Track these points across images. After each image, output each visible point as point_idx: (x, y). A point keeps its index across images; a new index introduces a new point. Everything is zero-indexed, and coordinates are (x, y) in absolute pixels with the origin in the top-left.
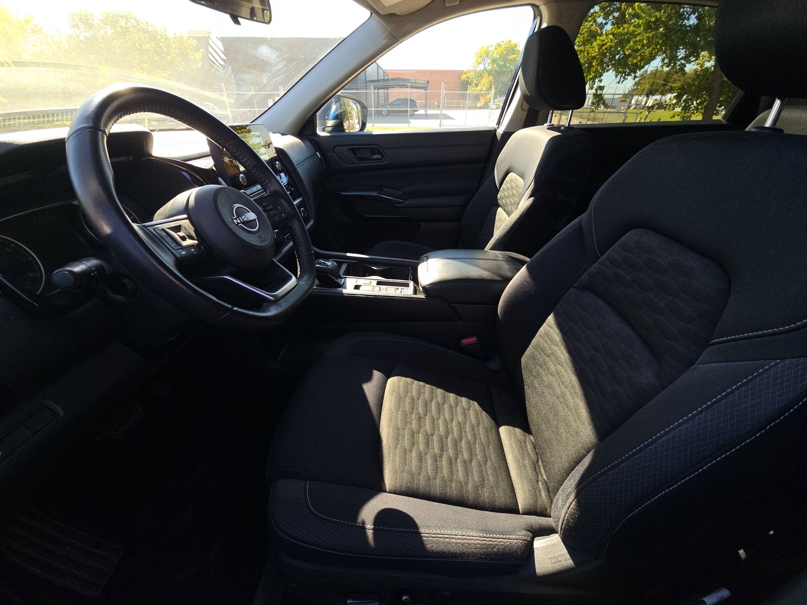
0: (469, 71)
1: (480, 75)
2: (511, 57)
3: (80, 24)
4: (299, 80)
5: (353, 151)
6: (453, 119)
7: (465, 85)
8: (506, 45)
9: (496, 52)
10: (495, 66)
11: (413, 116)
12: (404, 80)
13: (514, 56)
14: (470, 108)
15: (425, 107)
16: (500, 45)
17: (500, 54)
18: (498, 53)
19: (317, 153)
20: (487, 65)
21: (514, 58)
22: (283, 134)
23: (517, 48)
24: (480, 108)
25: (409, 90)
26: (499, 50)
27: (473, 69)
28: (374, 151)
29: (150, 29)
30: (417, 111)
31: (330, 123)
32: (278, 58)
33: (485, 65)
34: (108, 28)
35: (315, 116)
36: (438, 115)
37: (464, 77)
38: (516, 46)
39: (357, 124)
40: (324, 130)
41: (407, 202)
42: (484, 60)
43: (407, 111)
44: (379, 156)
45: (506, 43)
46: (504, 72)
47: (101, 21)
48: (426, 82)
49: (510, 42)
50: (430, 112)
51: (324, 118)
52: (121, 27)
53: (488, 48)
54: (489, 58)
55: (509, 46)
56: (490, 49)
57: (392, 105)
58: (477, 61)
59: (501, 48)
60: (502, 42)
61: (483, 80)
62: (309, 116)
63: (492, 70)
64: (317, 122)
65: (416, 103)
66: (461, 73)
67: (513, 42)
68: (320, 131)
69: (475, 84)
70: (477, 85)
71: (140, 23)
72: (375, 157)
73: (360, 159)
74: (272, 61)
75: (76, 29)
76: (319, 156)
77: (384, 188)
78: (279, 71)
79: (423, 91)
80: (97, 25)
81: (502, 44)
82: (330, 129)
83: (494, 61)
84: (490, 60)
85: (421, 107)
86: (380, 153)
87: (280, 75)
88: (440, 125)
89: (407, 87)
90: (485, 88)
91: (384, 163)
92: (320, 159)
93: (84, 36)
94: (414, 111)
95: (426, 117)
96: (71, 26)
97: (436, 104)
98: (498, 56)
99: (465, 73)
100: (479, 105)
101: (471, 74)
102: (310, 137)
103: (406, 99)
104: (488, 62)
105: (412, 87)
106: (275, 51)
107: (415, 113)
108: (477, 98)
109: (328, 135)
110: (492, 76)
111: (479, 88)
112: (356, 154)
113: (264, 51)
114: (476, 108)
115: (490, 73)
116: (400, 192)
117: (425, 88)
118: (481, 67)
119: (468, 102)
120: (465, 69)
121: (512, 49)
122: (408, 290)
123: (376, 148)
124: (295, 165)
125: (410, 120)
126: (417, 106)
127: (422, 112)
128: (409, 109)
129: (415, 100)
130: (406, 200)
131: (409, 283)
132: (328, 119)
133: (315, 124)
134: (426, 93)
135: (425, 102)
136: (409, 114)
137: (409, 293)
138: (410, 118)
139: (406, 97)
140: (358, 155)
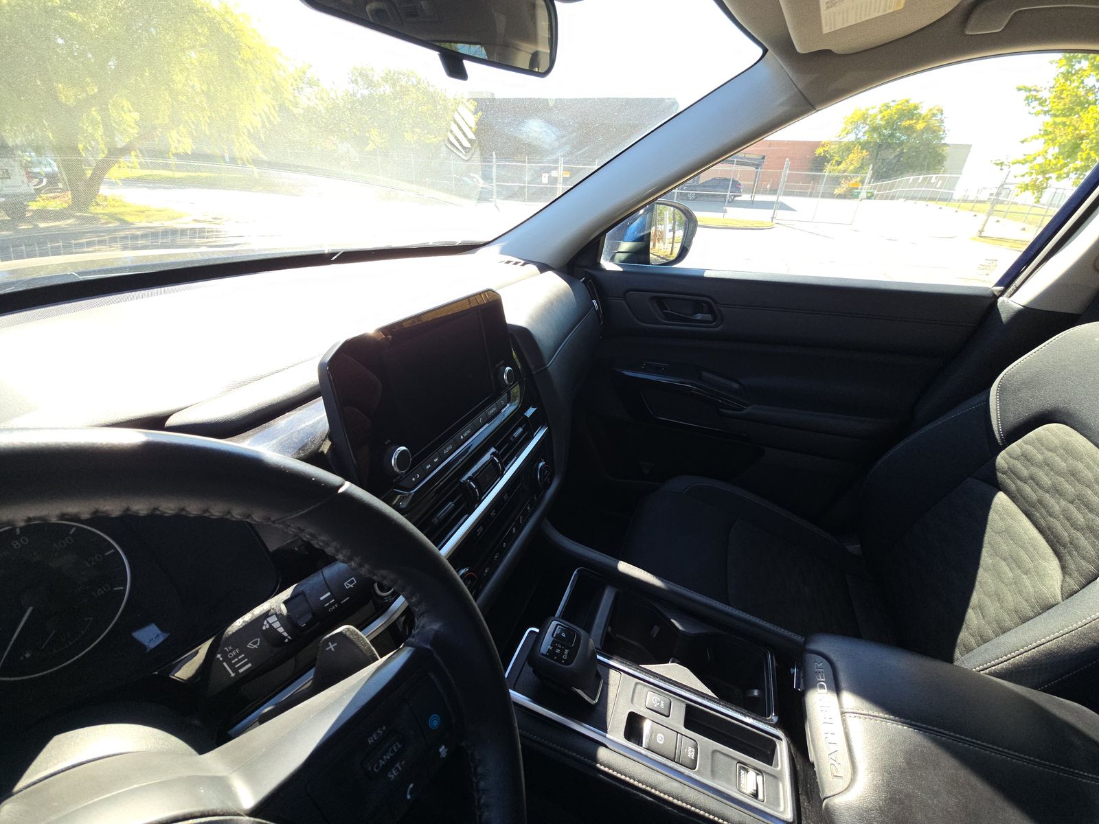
0: (831, 143)
1: (848, 149)
2: (906, 123)
3: (359, 79)
5: (660, 302)
6: (791, 209)
7: (819, 163)
8: (900, 107)
9: (880, 116)
10: (875, 136)
11: (733, 203)
13: (911, 122)
14: (823, 196)
15: (751, 190)
16: (888, 107)
17: (887, 120)
18: (884, 117)
19: (594, 301)
20: (860, 135)
21: (910, 125)
23: (918, 111)
24: (840, 196)
26: (885, 113)
27: (838, 139)
28: (698, 307)
29: (431, 89)
30: (740, 196)
31: (626, 246)
32: (558, 139)
33: (857, 135)
34: (387, 87)
35: (602, 238)
36: (772, 203)
37: (820, 151)
38: (916, 108)
39: (670, 231)
40: (612, 259)
41: (748, 410)
42: (857, 127)
43: (725, 196)
44: (708, 317)
45: (900, 103)
46: (889, 146)
47: (382, 78)
48: (761, 157)
49: (907, 101)
50: (759, 198)
52: (401, 86)
53: (867, 110)
54: (867, 125)
55: (904, 108)
56: (871, 112)
57: (705, 186)
58: (845, 129)
59: (889, 111)
60: (894, 101)
61: (851, 156)
62: (592, 240)
63: (868, 143)
64: (605, 247)
65: (740, 184)
66: (817, 144)
67: (912, 103)
68: (607, 260)
69: (837, 161)
70: (839, 163)
71: (422, 81)
72: (699, 316)
73: (669, 317)
74: (546, 147)
75: (354, 85)
76: (597, 308)
77: (705, 374)
79: (753, 169)
80: (376, 82)
81: (892, 104)
82: (623, 256)
83: (875, 129)
84: (867, 127)
85: (746, 192)
86: (711, 311)
88: (772, 218)
90: (851, 168)
91: (718, 329)
92: (597, 312)
93: (361, 94)
94: (735, 196)
95: (752, 204)
96: (350, 81)
97: (768, 187)
98: (883, 123)
99: (823, 146)
100: (837, 191)
101: (833, 147)
103: (728, 181)
104: (864, 130)
106: (554, 129)
107: (736, 199)
108: (836, 181)
109: (620, 269)
110: (867, 151)
111: (841, 167)
112: (662, 307)
113: (535, 129)
114: (832, 196)
115: (864, 146)
116: (736, 386)
117: (757, 166)
118: (852, 137)
119: (821, 188)
120: (824, 139)
121: (908, 112)
122: (777, 787)
123: (704, 301)
124: (546, 362)
125: (727, 208)
126: (740, 188)
127: (745, 197)
128: (729, 193)
129: (739, 181)
130: (747, 406)
131: (775, 739)
132: (622, 239)
133: (600, 249)
134: (757, 172)
135: (752, 183)
136: (727, 199)
137: (781, 809)
138: (727, 206)
139: (727, 177)
140: (667, 310)
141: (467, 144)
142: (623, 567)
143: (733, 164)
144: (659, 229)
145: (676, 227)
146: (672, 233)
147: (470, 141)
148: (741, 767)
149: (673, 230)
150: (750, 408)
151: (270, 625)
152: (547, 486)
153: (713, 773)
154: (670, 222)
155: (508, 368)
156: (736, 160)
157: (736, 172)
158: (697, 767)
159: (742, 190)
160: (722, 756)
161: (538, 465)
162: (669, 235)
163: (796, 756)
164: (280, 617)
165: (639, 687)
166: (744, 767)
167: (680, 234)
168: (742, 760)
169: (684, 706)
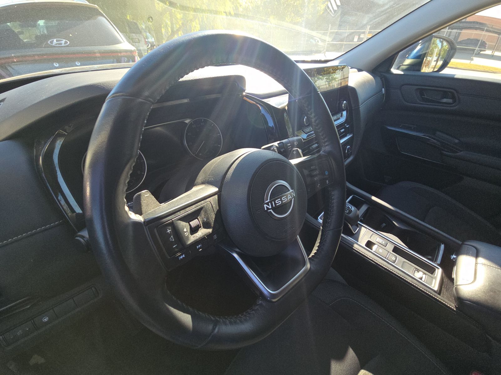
4: (397, 20)
5: (421, 91)
11: (479, 55)
12: (481, 24)
15: (493, 48)
19: (383, 89)
22: (360, 70)
25: (484, 33)
28: (445, 95)
30: (485, 51)
31: (408, 62)
35: (396, 55)
39: (435, 61)
40: (398, 68)
43: (474, 50)
44: (450, 101)
50: (497, 53)
51: (404, 58)
57: (461, 43)
62: (390, 55)
64: (396, 61)
65: (486, 44)
68: (395, 69)
72: (445, 100)
73: (425, 100)
76: (383, 92)
77: (438, 133)
78: (382, 12)
82: (404, 67)
85: (489, 48)
86: (453, 97)
87: (381, 16)
89: (483, 30)
91: (454, 108)
92: (383, 95)
94: (481, 51)
95: (492, 57)
102: (383, 74)
103: (478, 41)
105: (487, 31)
107: (482, 52)
109: (402, 73)
112: (422, 95)
116: (457, 141)
117: (499, 34)
122: (432, 280)
123: (449, 92)
124: (360, 105)
125: (474, 58)
126: (486, 46)
127: (488, 52)
128: (477, 48)
129: (486, 42)
130: (461, 151)
131: (435, 268)
132: (408, 58)
133: (393, 62)
134: (499, 37)
135: (495, 44)
136: (475, 52)
137: (433, 285)
138: (474, 57)
139: (478, 38)
140: (425, 96)
141: (335, 8)
142: (374, 198)
143: (483, 31)
144: (428, 60)
145: (439, 59)
146: (435, 62)
147: (338, 6)
148: (415, 270)
149: (437, 61)
150: (462, 152)
151: (273, 148)
152: (348, 157)
153: (402, 267)
154: (436, 56)
155: (345, 102)
156: (486, 28)
157: (485, 35)
158: (396, 262)
159: (486, 47)
160: (407, 264)
161: (347, 147)
162: (433, 64)
163: (445, 278)
164: (277, 147)
165: (373, 235)
166: (418, 271)
167: (440, 63)
168: (416, 268)
169: (394, 246)
